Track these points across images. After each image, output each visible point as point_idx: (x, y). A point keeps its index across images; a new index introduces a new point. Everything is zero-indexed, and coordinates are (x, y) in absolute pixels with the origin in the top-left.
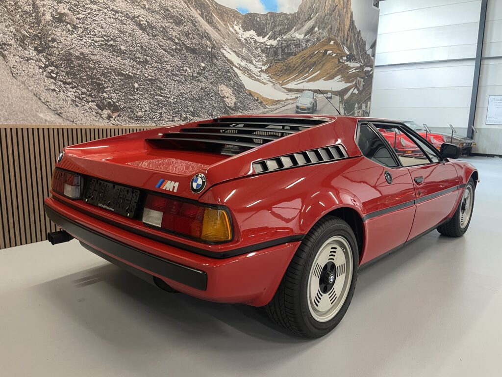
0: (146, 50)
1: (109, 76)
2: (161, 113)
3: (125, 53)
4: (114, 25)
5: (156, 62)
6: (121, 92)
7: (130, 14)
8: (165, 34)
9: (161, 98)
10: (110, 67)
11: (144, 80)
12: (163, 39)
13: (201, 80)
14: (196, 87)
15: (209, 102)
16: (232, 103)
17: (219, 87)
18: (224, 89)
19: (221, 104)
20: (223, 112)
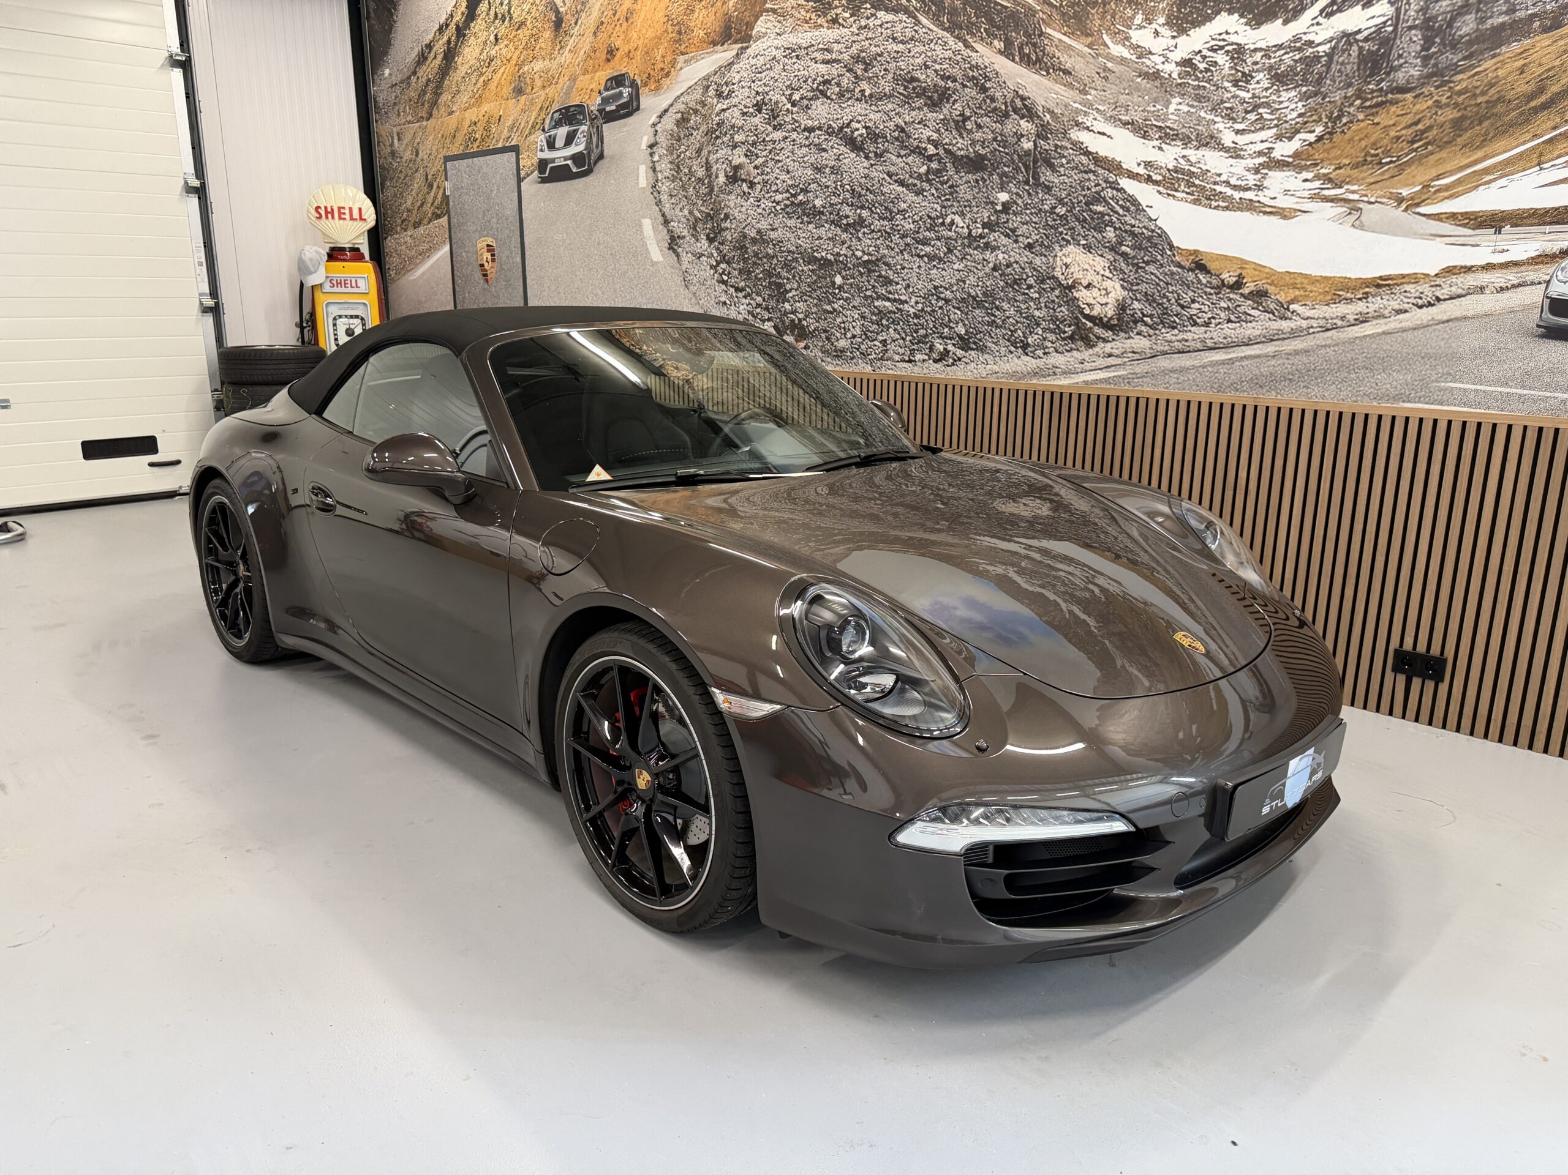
0: (860, 195)
1: (795, 268)
2: (884, 342)
3: (822, 213)
4: (806, 159)
5: (880, 218)
6: (812, 298)
7: (834, 125)
8: (902, 142)
9: (887, 304)
10: (797, 247)
11: (854, 265)
12: (899, 156)
13: (995, 243)
14: (979, 267)
15: (1018, 307)
16: (1107, 304)
17: (1056, 256)
18: (1077, 259)
19: (1063, 308)
20: (1067, 335)
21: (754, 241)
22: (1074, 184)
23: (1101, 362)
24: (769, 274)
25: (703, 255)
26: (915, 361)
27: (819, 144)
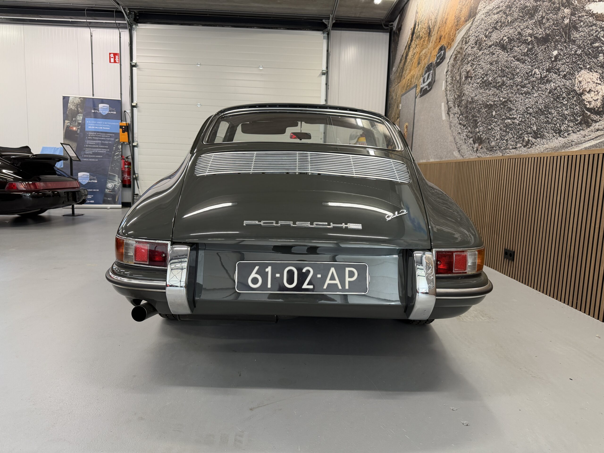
0: (504, 70)
1: (481, 111)
2: (507, 140)
3: (491, 83)
4: (488, 60)
5: (510, 79)
6: (485, 124)
7: (498, 41)
8: (520, 39)
9: (509, 121)
10: (482, 102)
11: (499, 105)
12: (518, 47)
13: (550, 78)
14: (544, 94)
15: (558, 110)
16: (598, 99)
17: (576, 78)
18: (585, 77)
19: (577, 107)
20: (578, 122)
21: (471, 103)
22: (585, 35)
23: (593, 135)
24: (473, 116)
25: (456, 113)
26: (517, 148)
27: (493, 52)
